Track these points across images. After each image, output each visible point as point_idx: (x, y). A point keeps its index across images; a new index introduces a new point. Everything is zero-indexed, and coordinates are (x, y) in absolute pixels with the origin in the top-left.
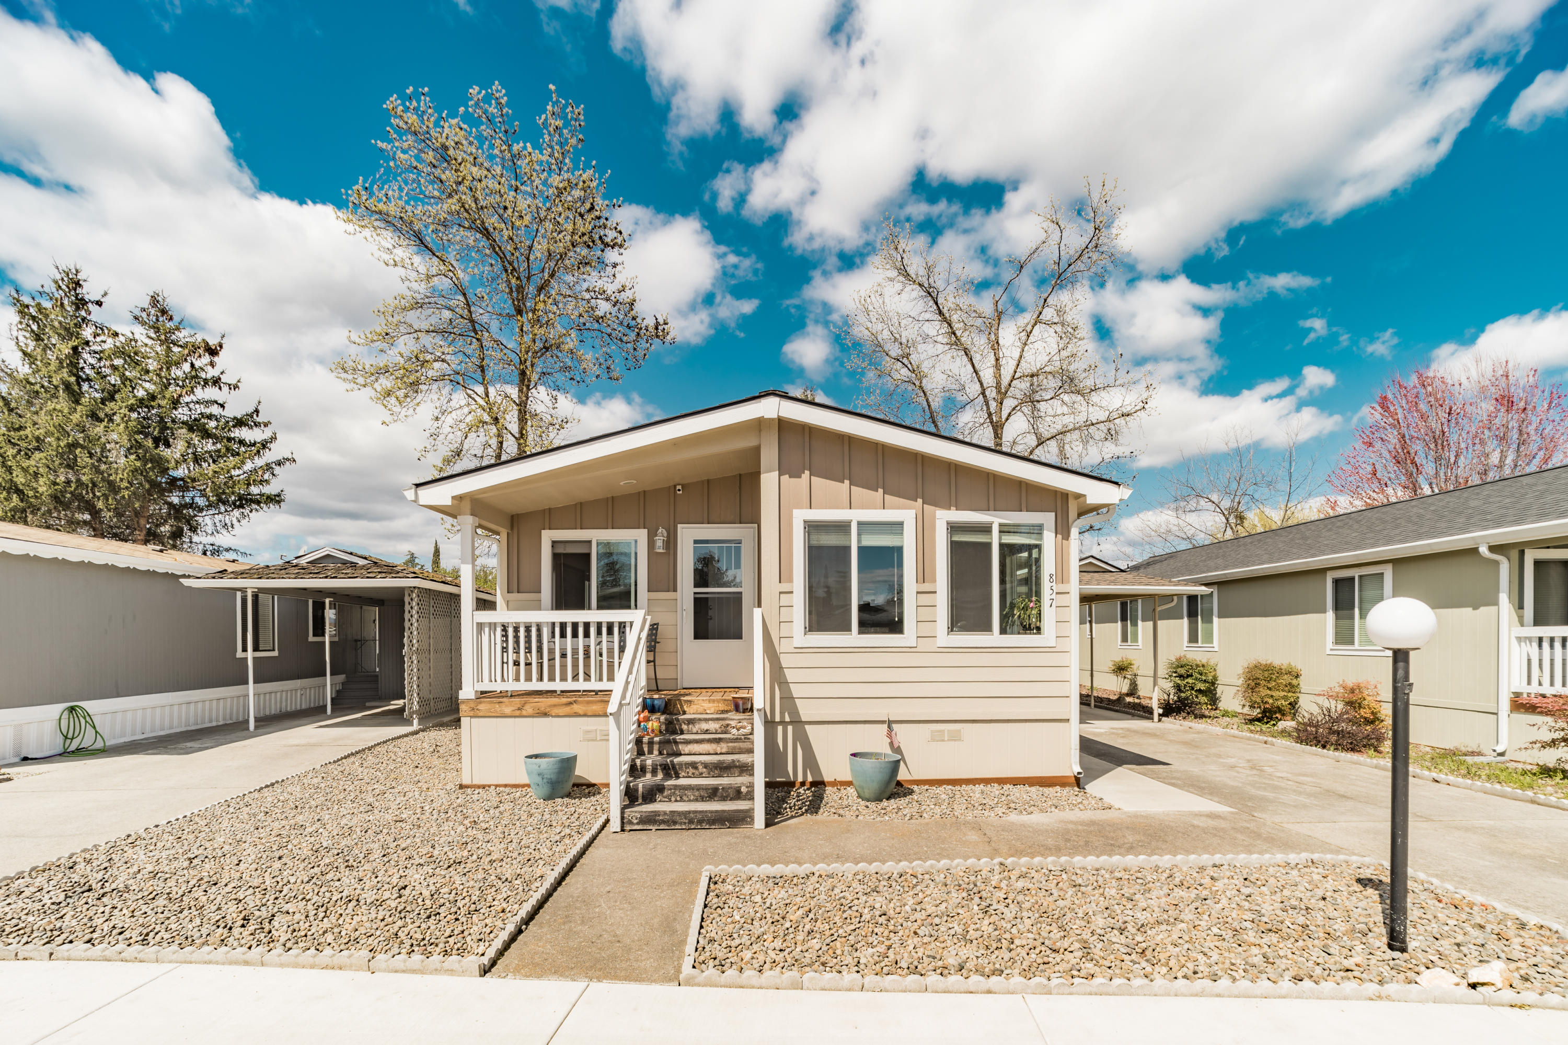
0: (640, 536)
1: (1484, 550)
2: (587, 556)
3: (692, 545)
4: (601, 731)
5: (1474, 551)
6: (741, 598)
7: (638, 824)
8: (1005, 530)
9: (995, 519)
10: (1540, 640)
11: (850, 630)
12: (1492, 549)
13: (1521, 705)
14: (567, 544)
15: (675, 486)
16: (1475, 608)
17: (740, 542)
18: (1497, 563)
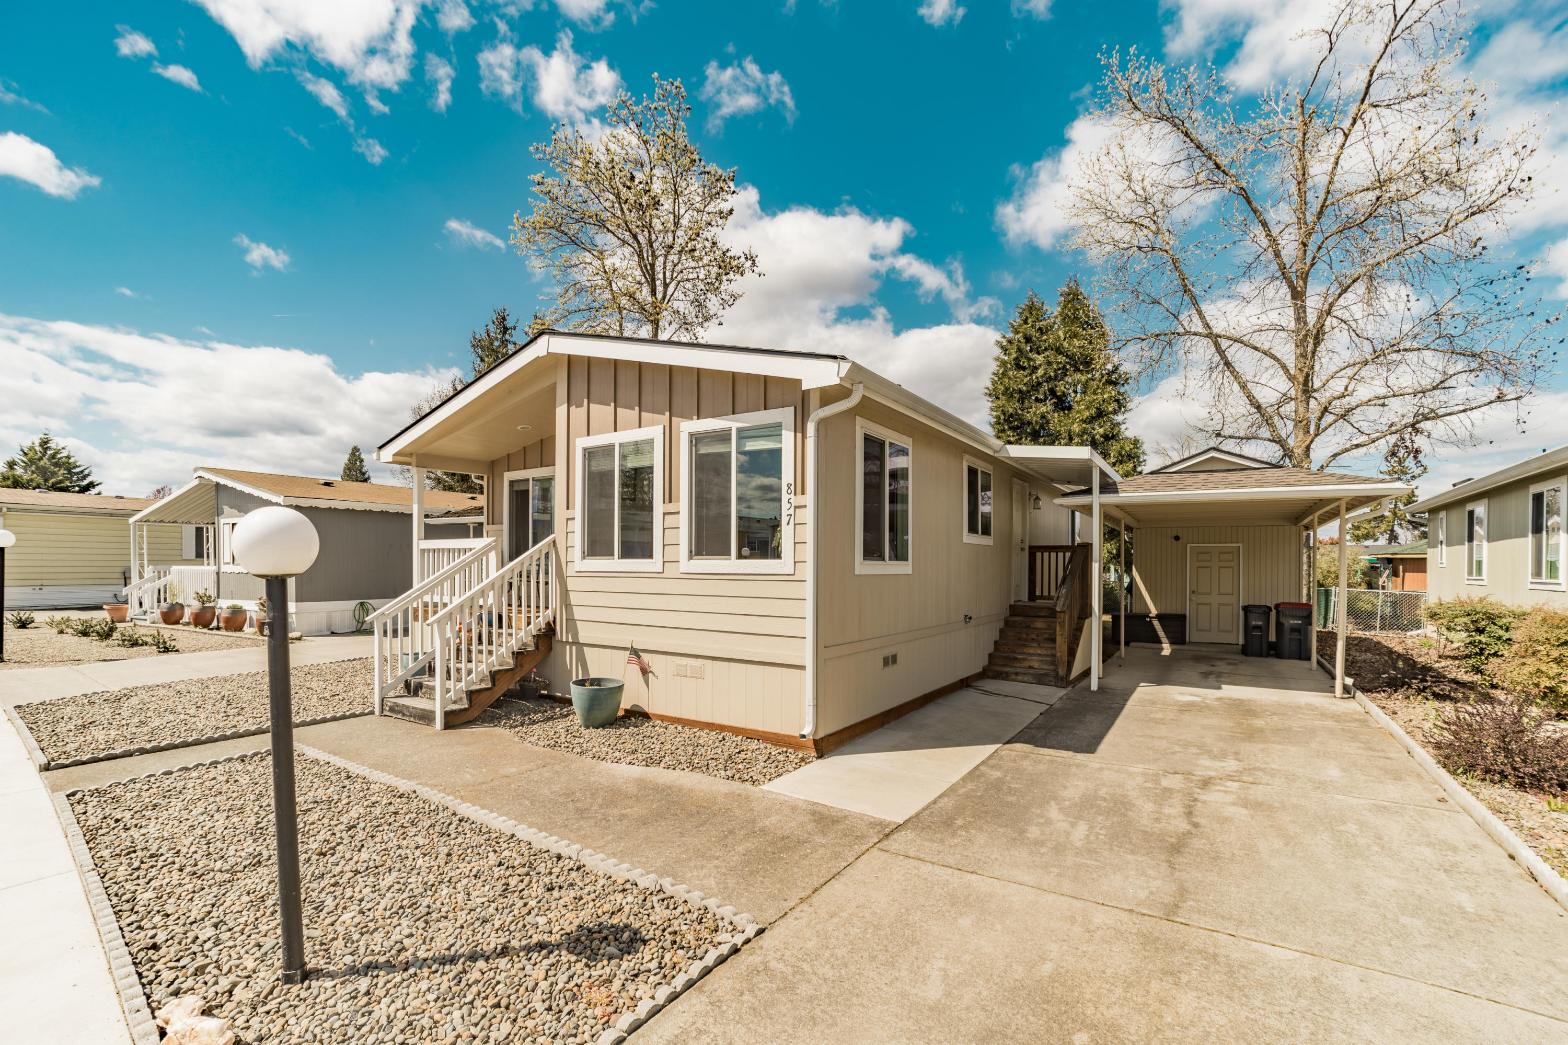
8: (743, 434)
9: (731, 424)
11: (613, 555)
14: (519, 483)
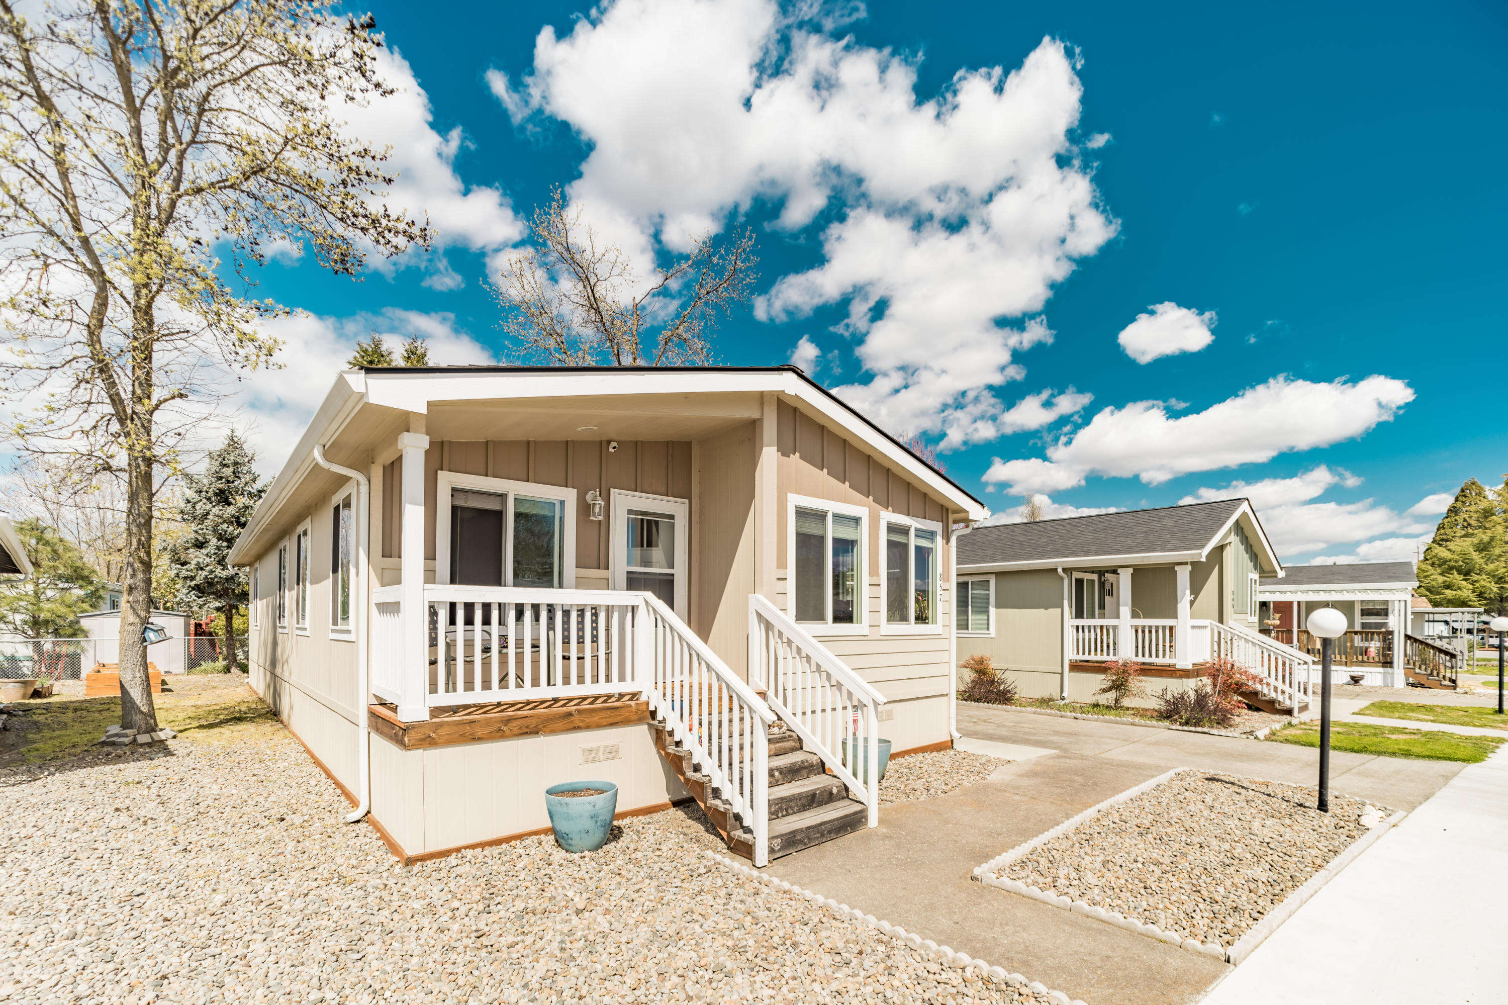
0: (569, 496)
1: (1060, 570)
2: (498, 516)
3: (626, 516)
4: (605, 747)
5: (1055, 570)
6: (672, 582)
7: (779, 850)
10: (1078, 627)
12: (1064, 570)
13: (1076, 667)
14: (470, 495)
15: (609, 442)
16: (1046, 609)
17: (672, 517)
18: (1062, 578)
